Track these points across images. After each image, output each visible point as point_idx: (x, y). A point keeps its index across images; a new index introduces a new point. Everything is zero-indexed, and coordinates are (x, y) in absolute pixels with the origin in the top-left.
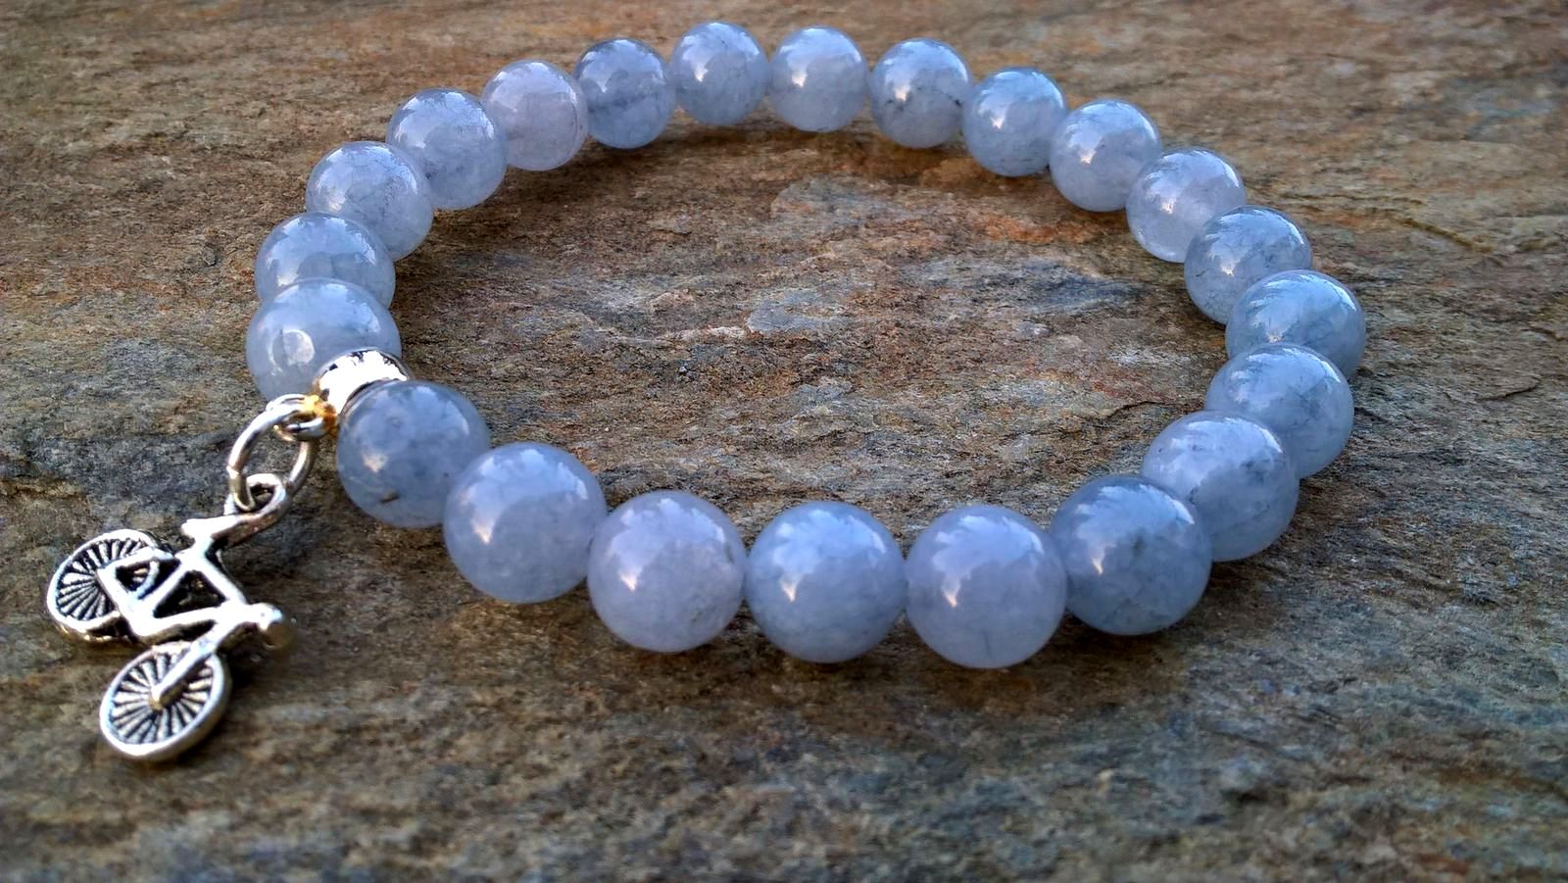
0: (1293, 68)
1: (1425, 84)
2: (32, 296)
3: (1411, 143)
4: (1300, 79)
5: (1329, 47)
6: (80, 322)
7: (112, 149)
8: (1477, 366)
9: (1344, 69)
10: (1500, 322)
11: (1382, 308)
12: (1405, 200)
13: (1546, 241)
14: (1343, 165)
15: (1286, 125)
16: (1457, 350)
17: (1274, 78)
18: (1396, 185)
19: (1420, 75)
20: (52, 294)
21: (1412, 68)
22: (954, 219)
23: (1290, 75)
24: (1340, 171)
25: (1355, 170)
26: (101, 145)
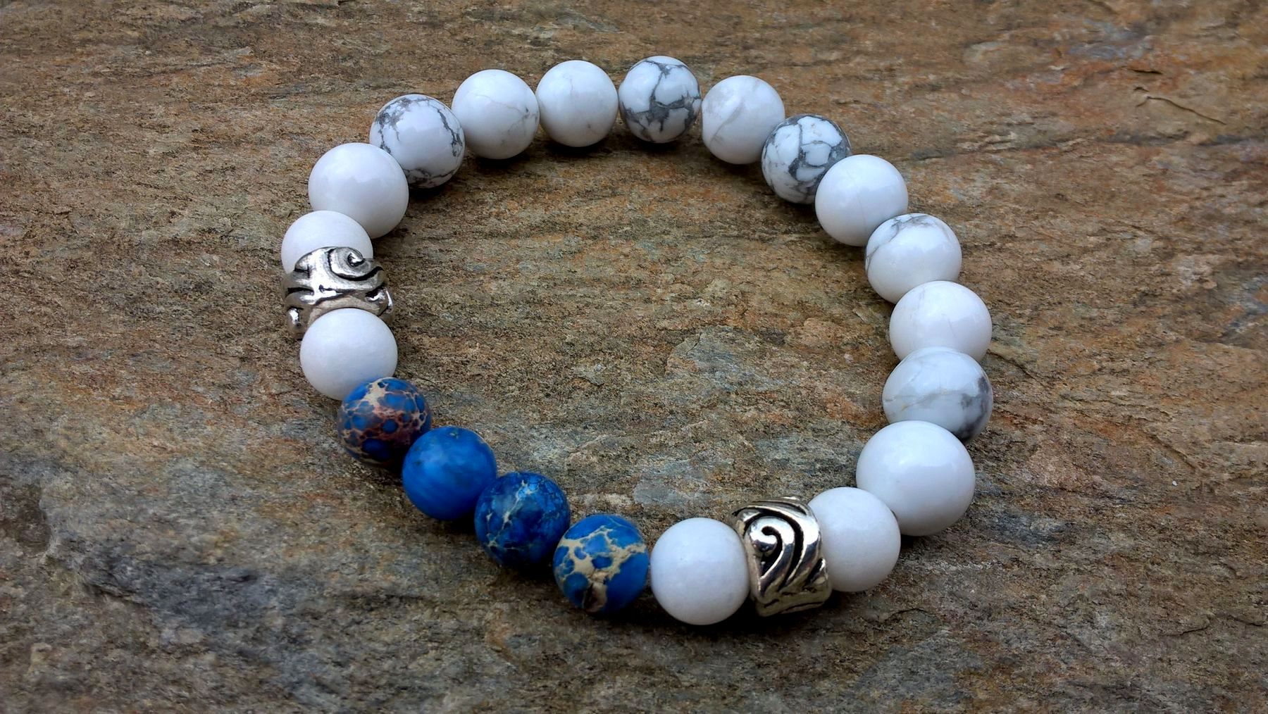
0: (1101, 240)
1: (1206, 269)
2: (114, 398)
3: (1177, 341)
4: (1103, 255)
5: (1137, 216)
6: (147, 434)
7: (175, 241)
8: (1169, 599)
9: (1144, 244)
10: (1196, 554)
11: (1111, 530)
12: (1157, 409)
13: (1254, 471)
14: (1117, 365)
15: (1082, 310)
16: (1157, 581)
17: (1085, 250)
18: (1155, 391)
19: (1203, 258)
20: (128, 400)
21: (1199, 248)
22: (804, 392)
23: (1098, 247)
24: (1113, 372)
25: (1126, 371)
26: (168, 236)
